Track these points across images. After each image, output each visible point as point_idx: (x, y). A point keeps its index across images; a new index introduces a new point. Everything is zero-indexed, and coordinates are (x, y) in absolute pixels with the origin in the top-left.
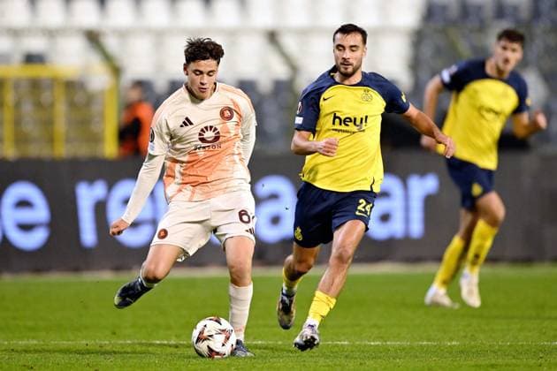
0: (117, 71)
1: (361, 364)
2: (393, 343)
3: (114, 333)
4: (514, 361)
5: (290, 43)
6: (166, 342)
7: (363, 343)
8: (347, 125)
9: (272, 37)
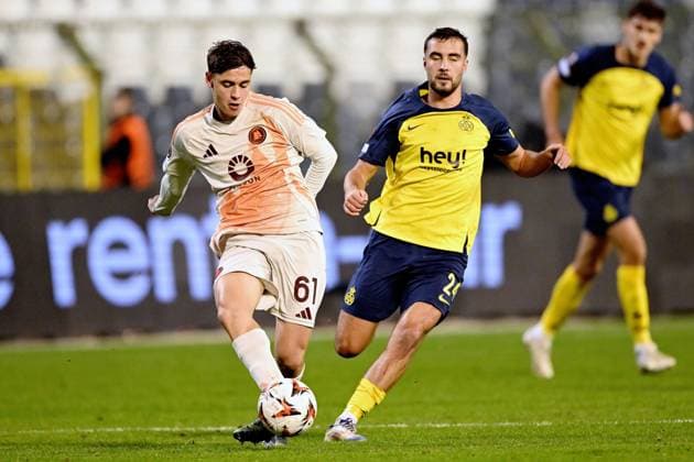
0: (98, 76)
1: (424, 453)
2: (465, 425)
3: (100, 419)
4: (624, 445)
5: (323, 35)
6: (168, 429)
7: (426, 425)
8: (440, 162)
9: (301, 28)
